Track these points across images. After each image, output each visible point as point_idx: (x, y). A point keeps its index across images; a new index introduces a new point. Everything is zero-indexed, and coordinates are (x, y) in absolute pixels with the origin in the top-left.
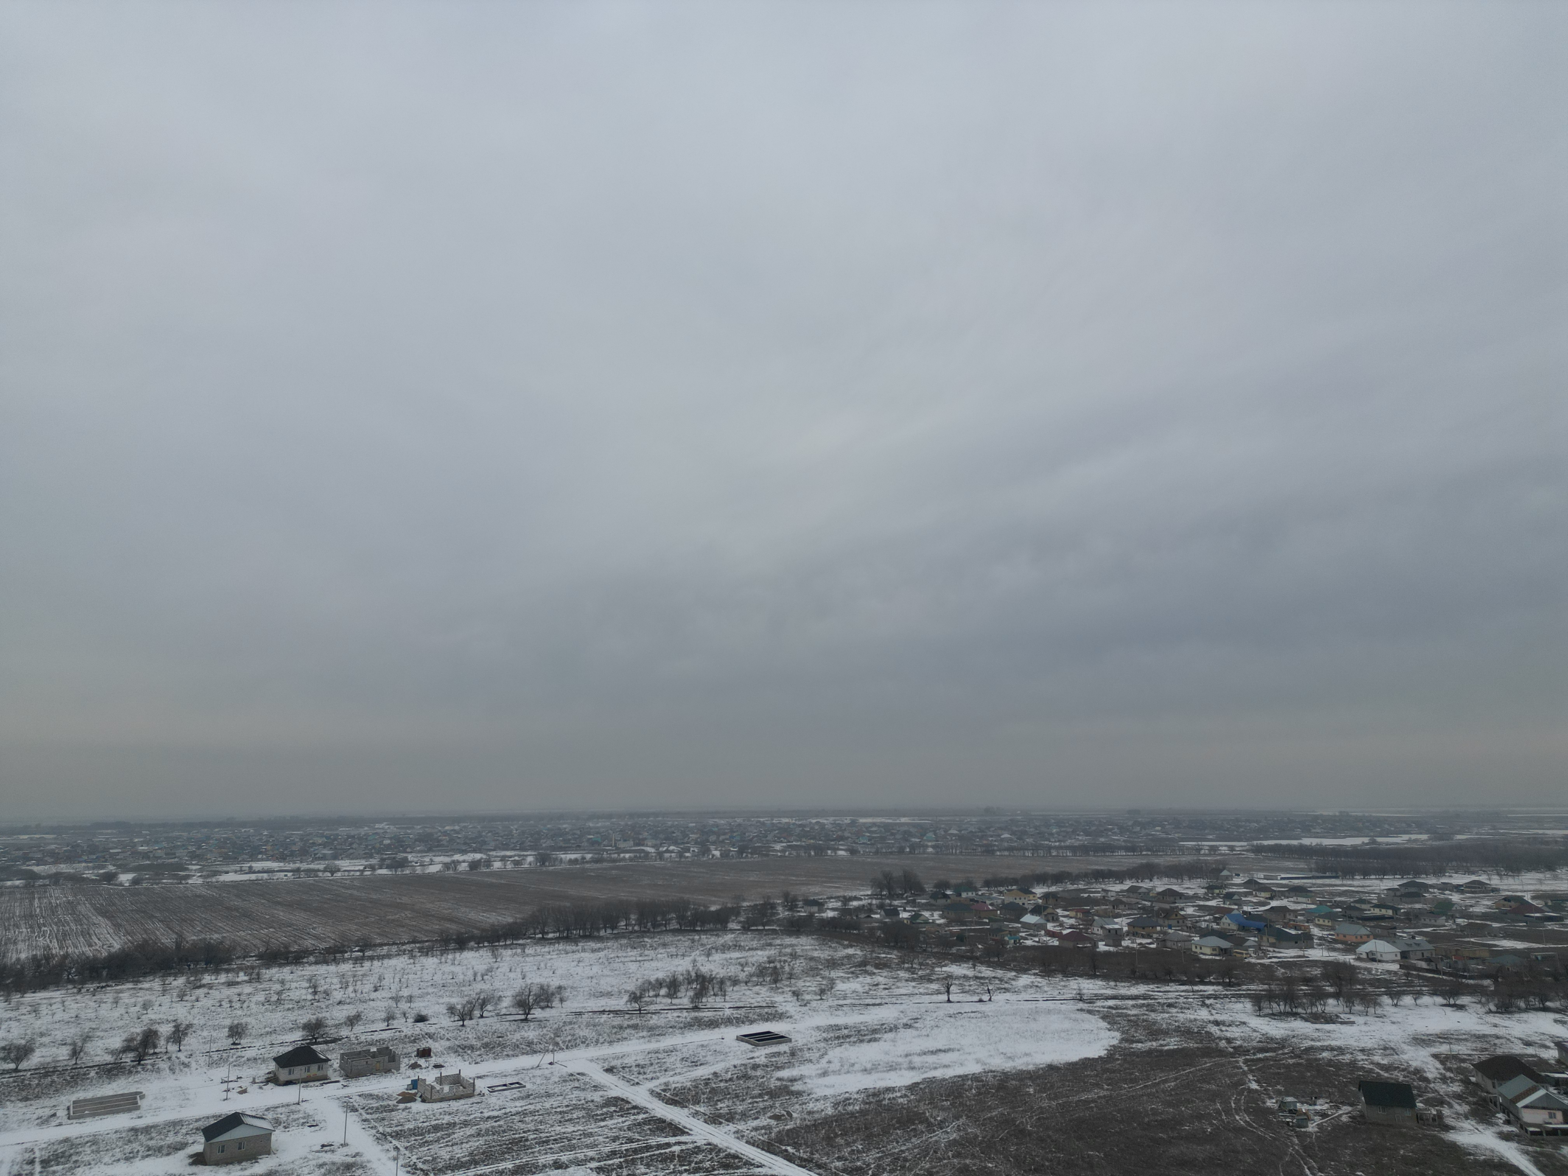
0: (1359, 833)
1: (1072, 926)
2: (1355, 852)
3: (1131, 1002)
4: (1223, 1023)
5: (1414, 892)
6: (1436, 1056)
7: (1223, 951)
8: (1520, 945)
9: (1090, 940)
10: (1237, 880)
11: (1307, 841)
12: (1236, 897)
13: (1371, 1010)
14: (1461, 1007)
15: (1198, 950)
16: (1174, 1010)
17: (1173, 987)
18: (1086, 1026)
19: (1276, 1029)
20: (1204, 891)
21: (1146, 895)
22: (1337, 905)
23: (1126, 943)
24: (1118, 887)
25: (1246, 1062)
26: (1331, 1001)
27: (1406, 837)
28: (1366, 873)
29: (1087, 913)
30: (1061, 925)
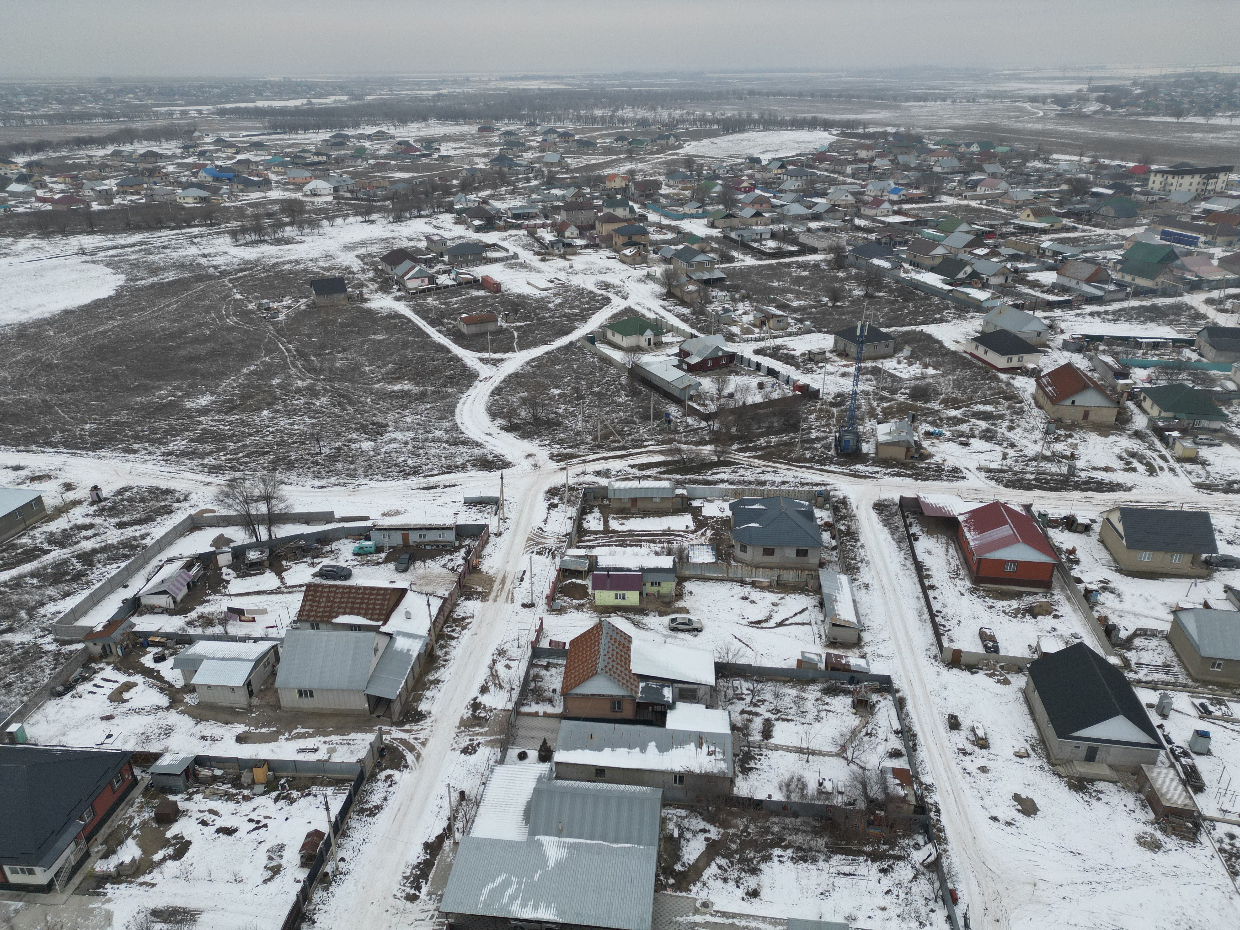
0: (298, 95)
1: (62, 191)
2: (297, 112)
3: (130, 250)
4: (209, 255)
5: (339, 142)
6: (358, 256)
7: (203, 200)
8: (407, 175)
9: (82, 201)
10: (208, 140)
11: (260, 104)
12: (208, 154)
13: (316, 231)
14: (373, 222)
15: (182, 201)
16: (168, 251)
17: (165, 232)
18: (92, 274)
19: (250, 254)
20: (181, 150)
21: (129, 157)
22: (287, 155)
23: (117, 201)
24: (101, 152)
25: (230, 281)
26: (288, 228)
27: (332, 98)
28: (306, 129)
29: (75, 177)
30: (51, 190)
